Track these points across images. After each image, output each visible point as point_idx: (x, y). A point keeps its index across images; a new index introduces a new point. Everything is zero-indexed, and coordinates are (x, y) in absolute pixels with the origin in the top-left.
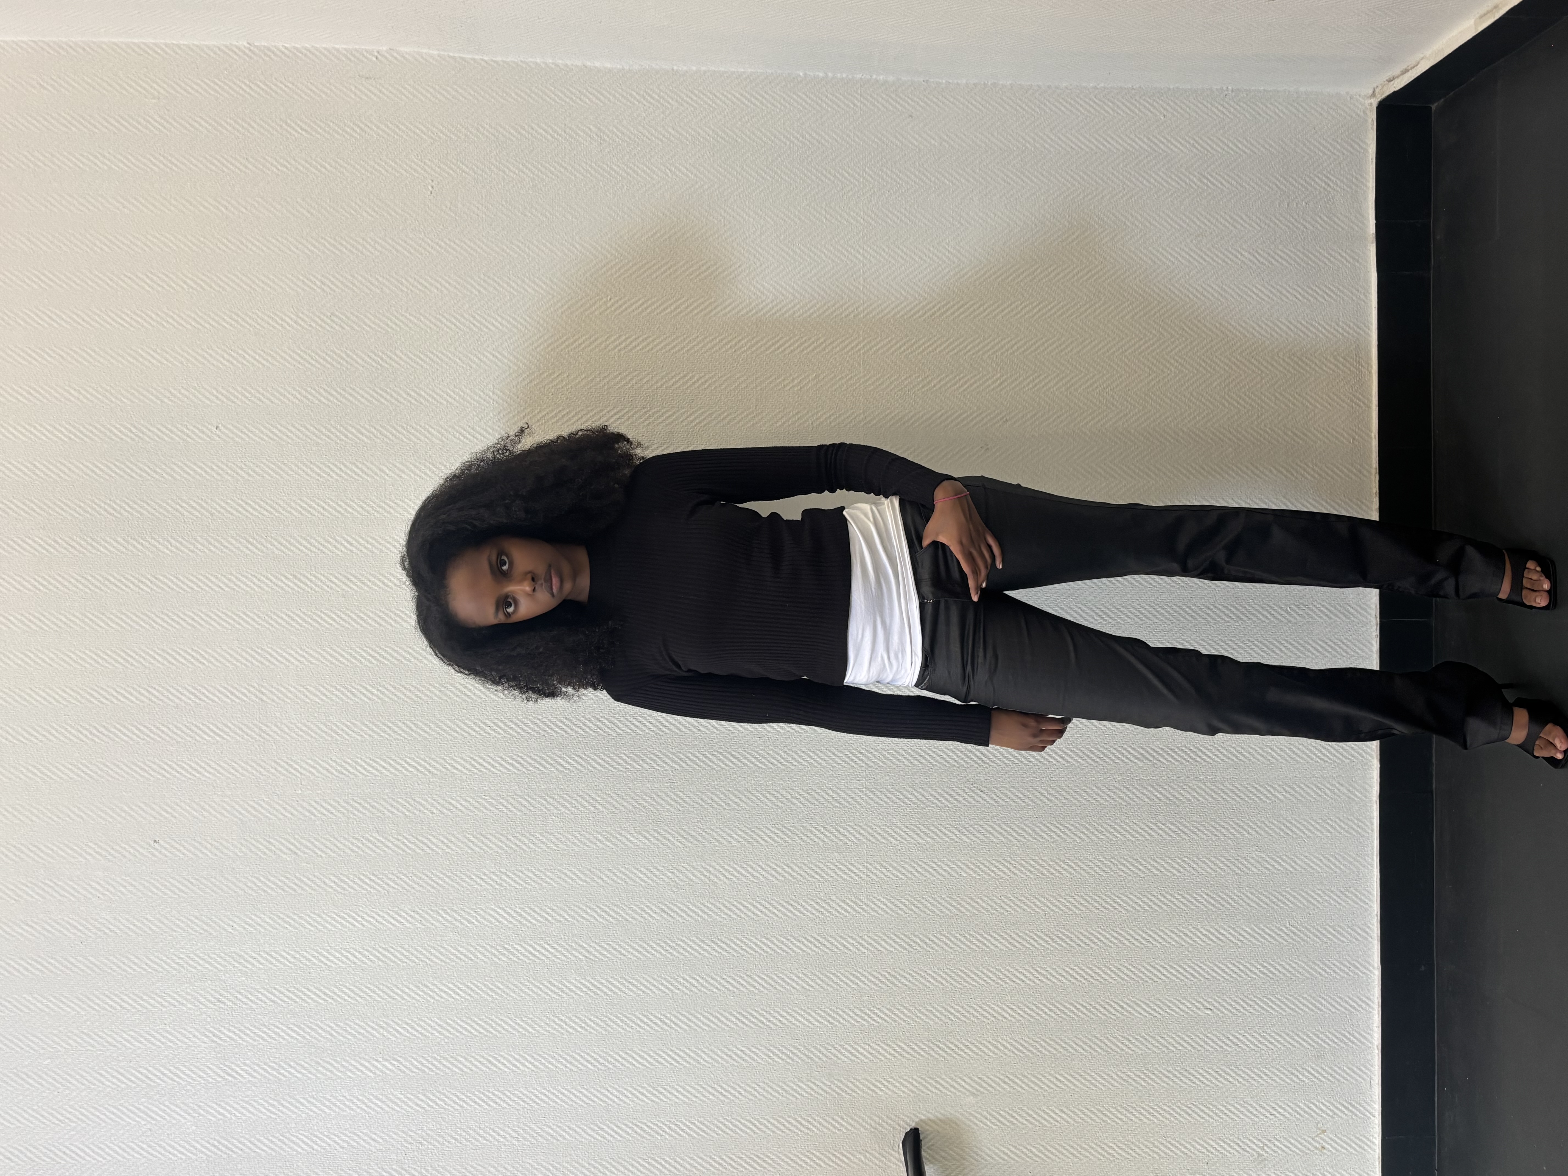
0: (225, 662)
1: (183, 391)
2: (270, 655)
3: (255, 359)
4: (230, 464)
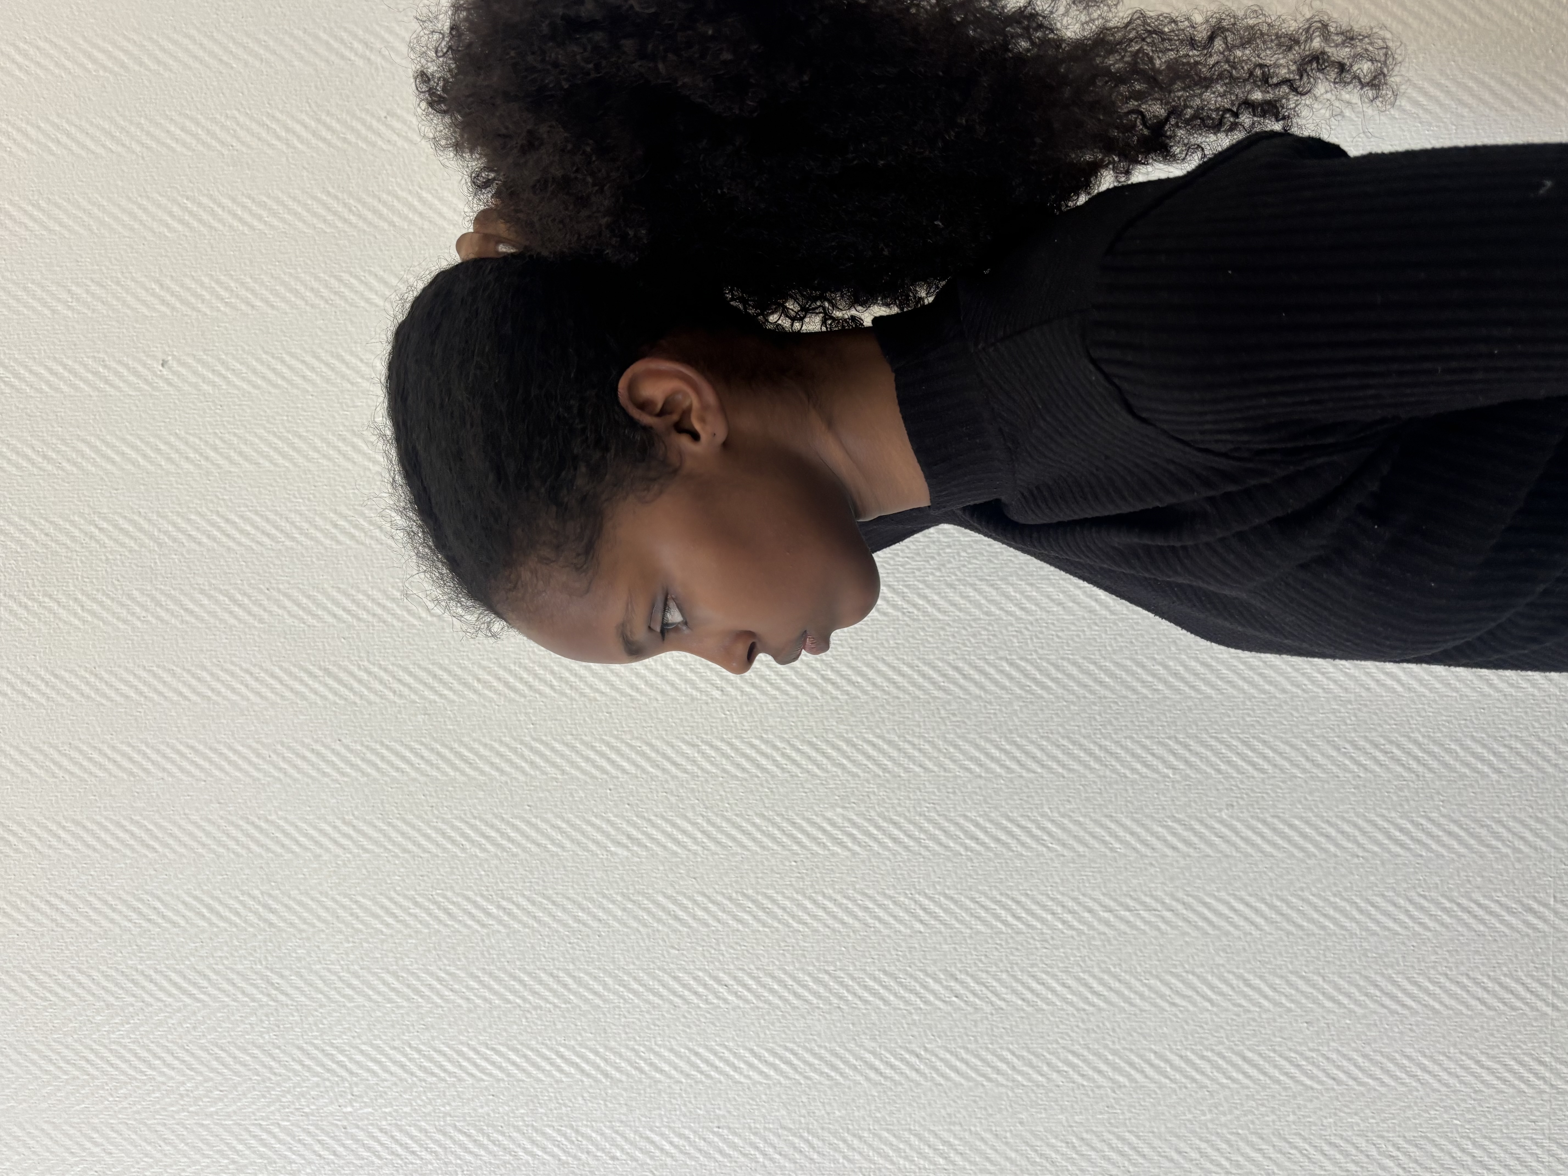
0: (195, 845)
1: (93, 287)
2: (284, 832)
3: (235, 216)
4: (191, 439)
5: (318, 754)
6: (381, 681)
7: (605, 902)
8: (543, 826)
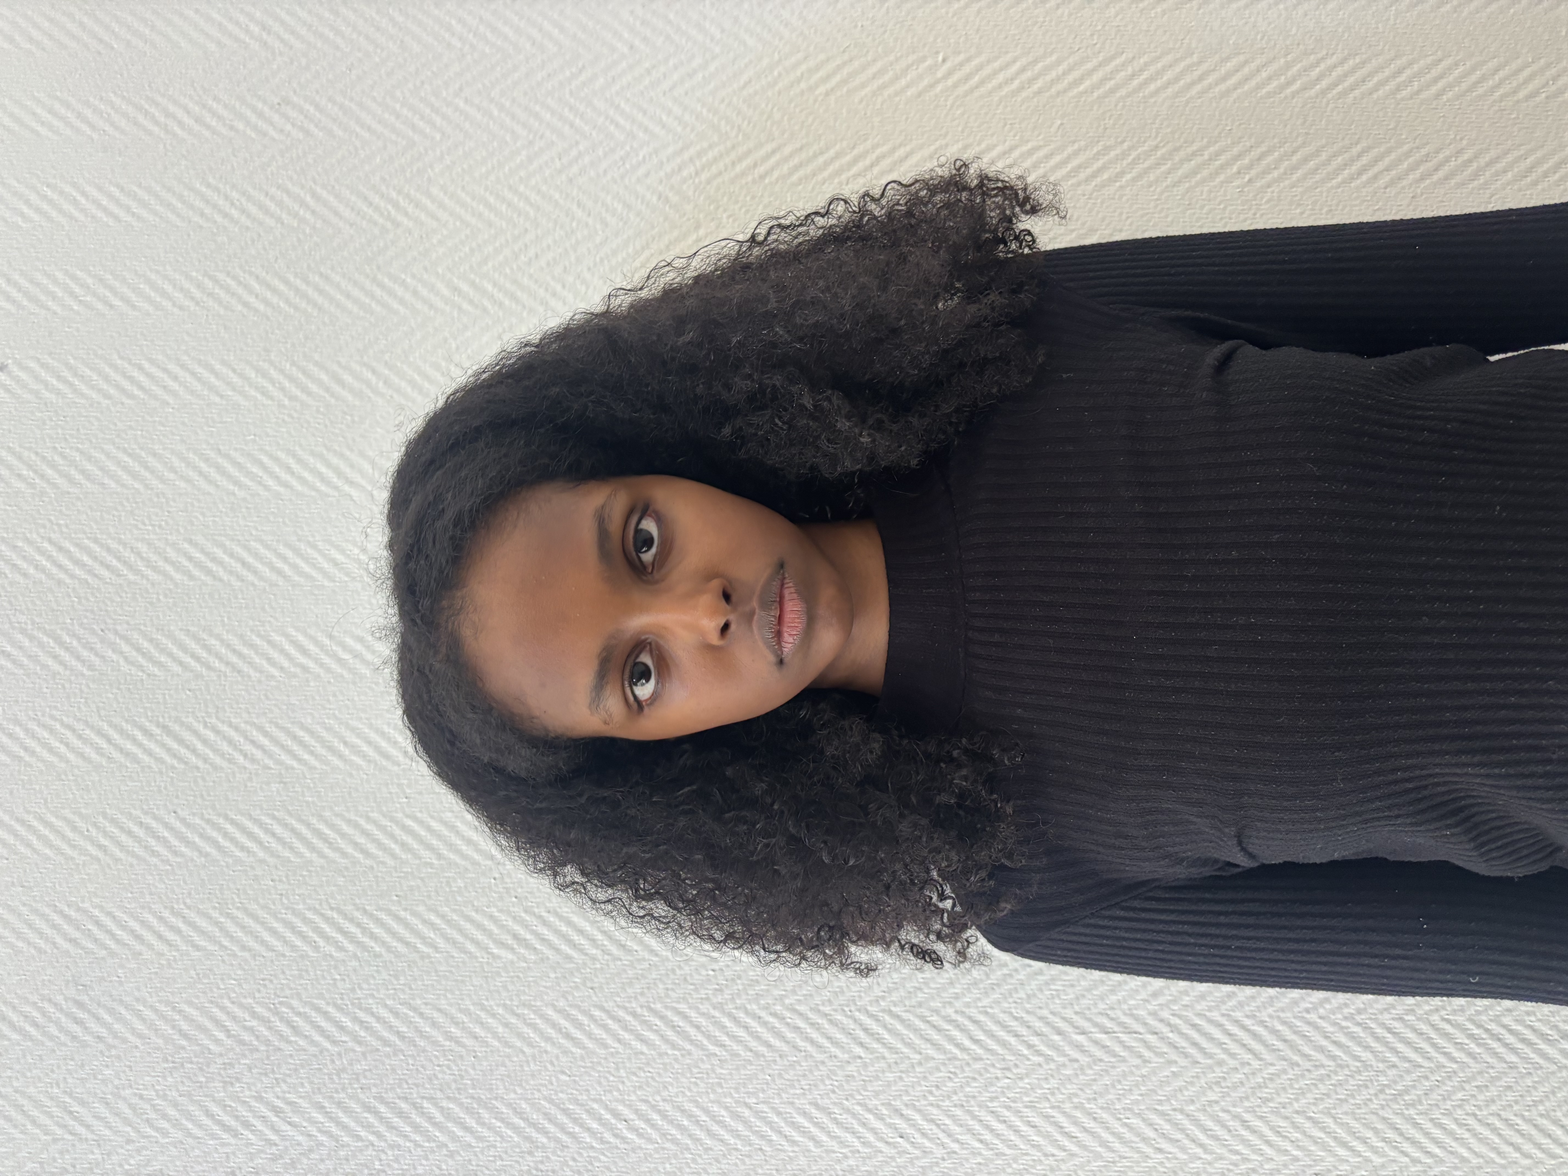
5: (148, 828)
6: (230, 742)
7: (483, 1015)
8: (414, 921)
